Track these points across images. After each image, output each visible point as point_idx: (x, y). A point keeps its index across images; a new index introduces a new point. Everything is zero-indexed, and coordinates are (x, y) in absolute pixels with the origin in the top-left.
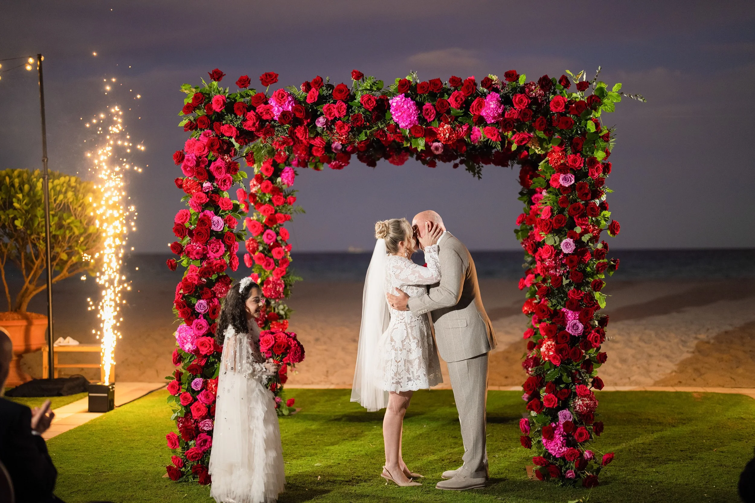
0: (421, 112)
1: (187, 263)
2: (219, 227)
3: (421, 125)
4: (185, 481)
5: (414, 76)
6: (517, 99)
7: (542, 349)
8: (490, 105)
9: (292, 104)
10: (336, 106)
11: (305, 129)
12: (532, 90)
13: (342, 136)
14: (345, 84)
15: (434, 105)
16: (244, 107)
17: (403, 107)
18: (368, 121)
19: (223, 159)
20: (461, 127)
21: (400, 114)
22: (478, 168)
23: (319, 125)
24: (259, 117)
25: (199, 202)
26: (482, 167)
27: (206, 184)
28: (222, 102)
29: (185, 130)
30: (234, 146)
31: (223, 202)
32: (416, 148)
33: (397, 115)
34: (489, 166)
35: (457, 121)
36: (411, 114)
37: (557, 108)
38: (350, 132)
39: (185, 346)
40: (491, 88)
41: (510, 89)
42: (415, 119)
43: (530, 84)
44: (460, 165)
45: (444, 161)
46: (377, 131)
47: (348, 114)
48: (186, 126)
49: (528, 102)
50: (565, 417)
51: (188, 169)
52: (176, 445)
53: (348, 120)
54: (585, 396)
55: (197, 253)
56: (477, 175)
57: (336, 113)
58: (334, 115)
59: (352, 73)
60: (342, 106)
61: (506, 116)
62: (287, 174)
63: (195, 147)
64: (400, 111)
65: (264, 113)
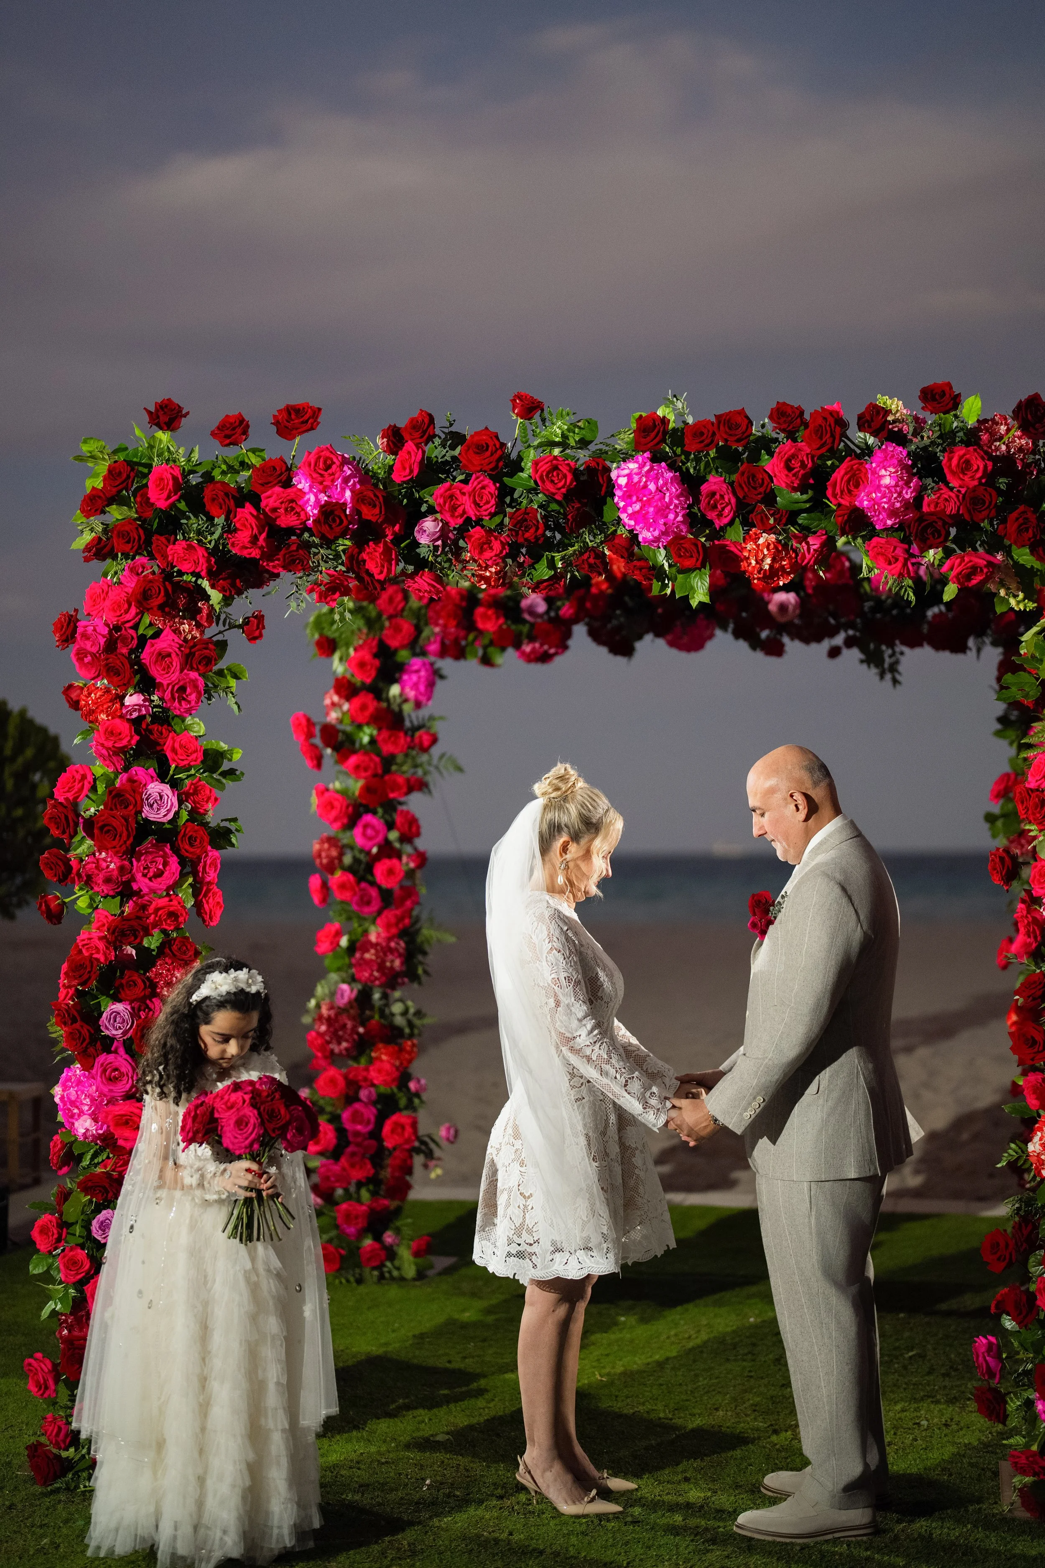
0: (697, 501)
1: (90, 906)
2: (163, 811)
3: (696, 537)
4: (68, 1489)
5: (679, 405)
6: (955, 461)
7: (1031, 1147)
8: (881, 477)
9: (354, 484)
10: (468, 488)
11: (387, 552)
12: (1001, 438)
13: (486, 569)
14: (492, 429)
15: (731, 484)
16: (227, 495)
17: (646, 486)
18: (558, 527)
19: (177, 632)
20: (804, 539)
21: (637, 507)
22: (890, 656)
23: (424, 540)
24: (268, 524)
25: (110, 744)
26: (902, 653)
27: (132, 699)
28: (171, 482)
29: (87, 560)
30: (207, 598)
31: (177, 745)
32: (686, 599)
33: (630, 510)
34: (918, 651)
35: (794, 523)
36: (668, 507)
38: (508, 556)
39: (77, 1124)
40: (884, 433)
41: (937, 434)
42: (680, 518)
43: (993, 420)
44: (845, 651)
45: (807, 640)
46: (581, 553)
47: (500, 510)
48: (88, 548)
49: (985, 467)
51: (86, 660)
52: (46, 1388)
53: (501, 524)
55: (108, 880)
56: (888, 676)
57: (467, 505)
58: (464, 512)
59: (513, 401)
60: (483, 488)
61: (925, 509)
62: (414, 678)
63: (108, 603)
64: (639, 500)
65: (282, 511)
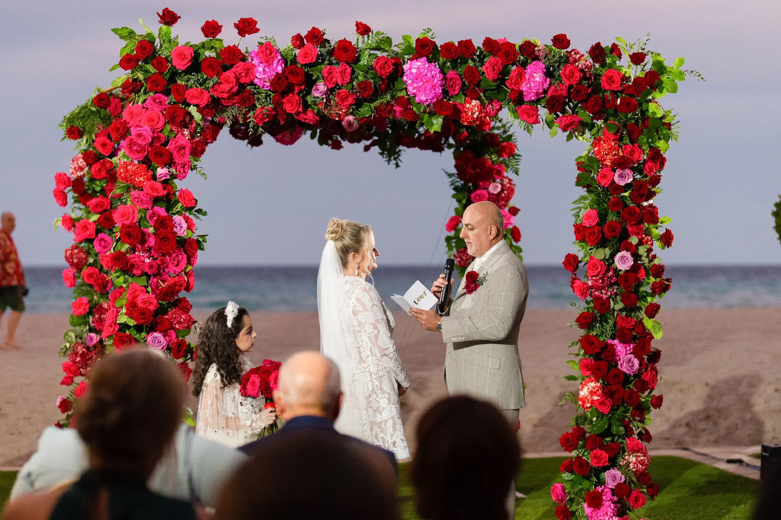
0: (446, 83)
1: (125, 281)
6: (567, 72)
7: (582, 393)
8: (533, 77)
9: (282, 63)
10: (340, 69)
12: (578, 61)
14: (348, 39)
15: (460, 75)
16: (217, 65)
17: (426, 74)
23: (315, 95)
24: (238, 79)
25: (152, 194)
27: (162, 171)
28: (188, 56)
31: (185, 195)
32: (428, 130)
36: (435, 85)
37: (610, 85)
40: (533, 55)
41: (557, 58)
42: (440, 91)
44: (372, 148)
47: (352, 81)
49: (580, 75)
50: (614, 478)
53: (353, 89)
54: (638, 451)
57: (338, 79)
58: (336, 81)
59: (356, 26)
60: (346, 69)
61: (550, 93)
63: (144, 118)
64: (422, 81)
65: (243, 74)
